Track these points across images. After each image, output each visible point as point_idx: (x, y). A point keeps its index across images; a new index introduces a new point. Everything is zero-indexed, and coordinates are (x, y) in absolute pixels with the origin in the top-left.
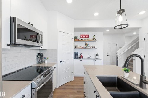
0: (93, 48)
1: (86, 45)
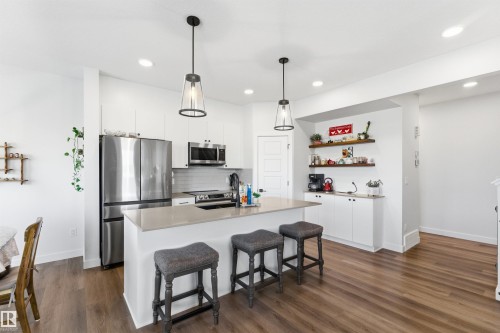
0: (363, 163)
1: (344, 154)
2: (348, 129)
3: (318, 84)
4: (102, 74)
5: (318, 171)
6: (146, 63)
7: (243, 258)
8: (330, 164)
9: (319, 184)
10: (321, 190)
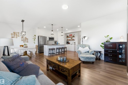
0: (73, 40)
1: (71, 39)
2: (72, 35)
3: (67, 29)
4: (38, 28)
5: (68, 41)
6: (45, 27)
7: (57, 50)
8: (69, 40)
9: (68, 43)
10: (68, 44)
